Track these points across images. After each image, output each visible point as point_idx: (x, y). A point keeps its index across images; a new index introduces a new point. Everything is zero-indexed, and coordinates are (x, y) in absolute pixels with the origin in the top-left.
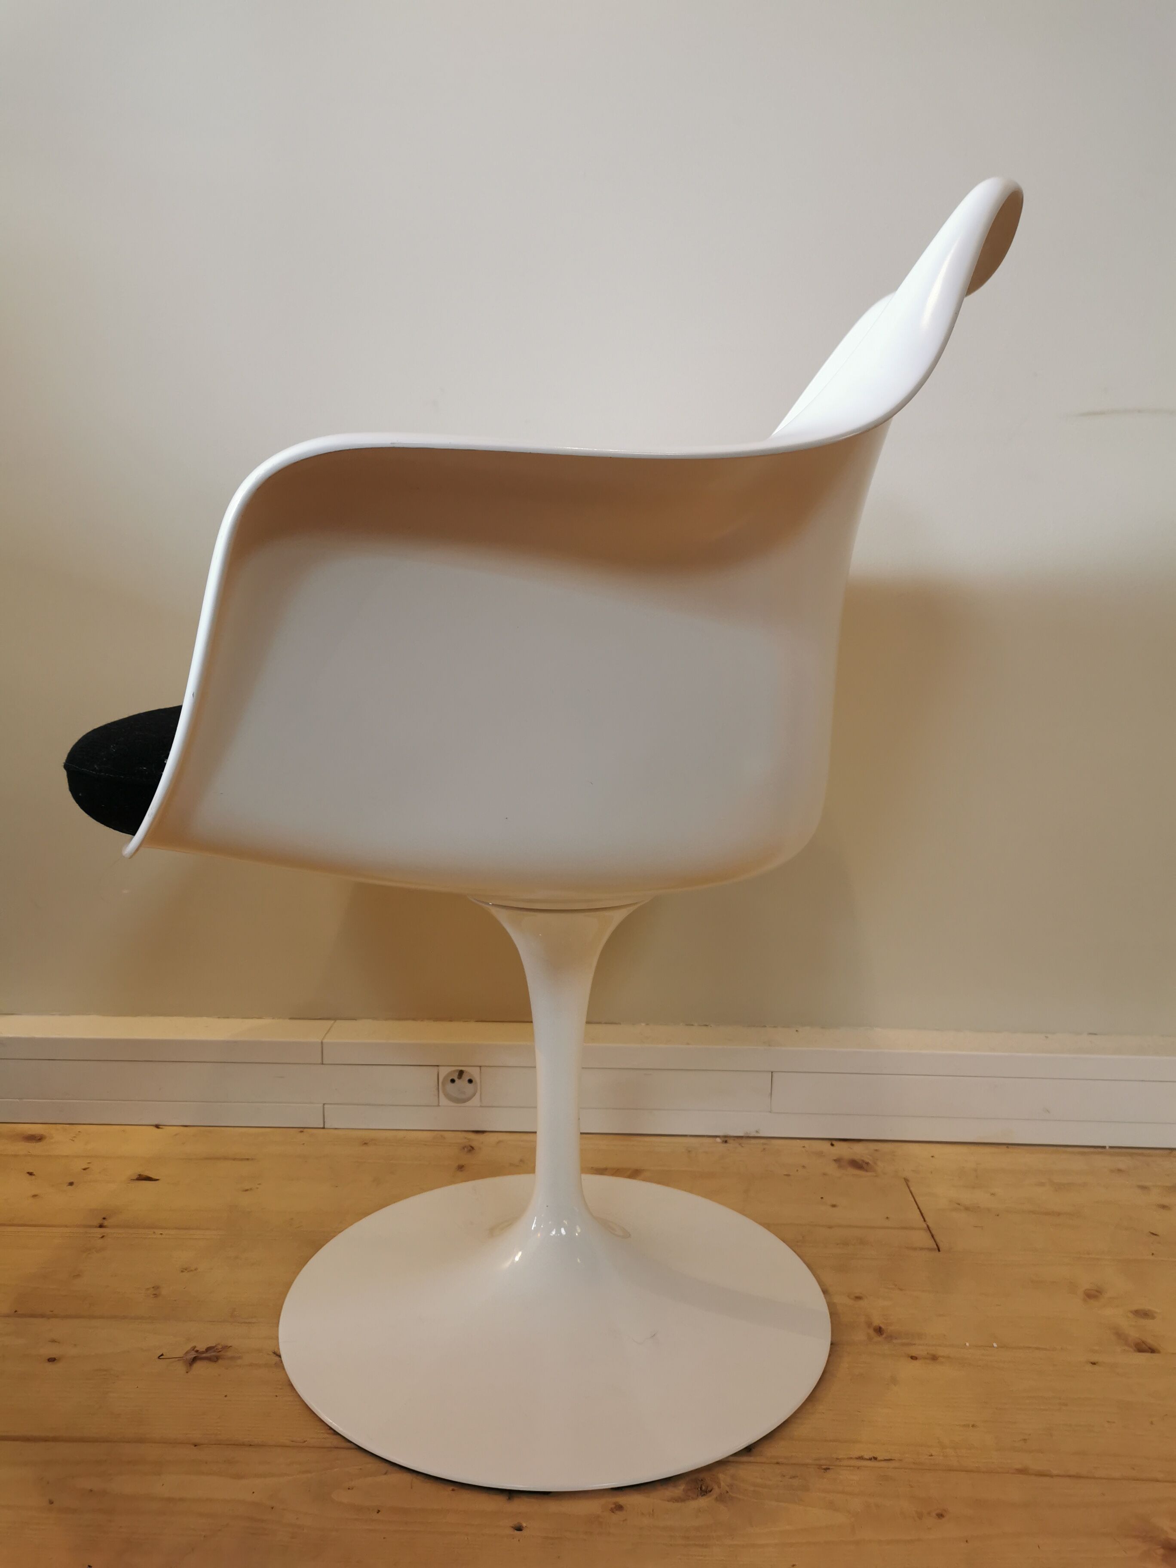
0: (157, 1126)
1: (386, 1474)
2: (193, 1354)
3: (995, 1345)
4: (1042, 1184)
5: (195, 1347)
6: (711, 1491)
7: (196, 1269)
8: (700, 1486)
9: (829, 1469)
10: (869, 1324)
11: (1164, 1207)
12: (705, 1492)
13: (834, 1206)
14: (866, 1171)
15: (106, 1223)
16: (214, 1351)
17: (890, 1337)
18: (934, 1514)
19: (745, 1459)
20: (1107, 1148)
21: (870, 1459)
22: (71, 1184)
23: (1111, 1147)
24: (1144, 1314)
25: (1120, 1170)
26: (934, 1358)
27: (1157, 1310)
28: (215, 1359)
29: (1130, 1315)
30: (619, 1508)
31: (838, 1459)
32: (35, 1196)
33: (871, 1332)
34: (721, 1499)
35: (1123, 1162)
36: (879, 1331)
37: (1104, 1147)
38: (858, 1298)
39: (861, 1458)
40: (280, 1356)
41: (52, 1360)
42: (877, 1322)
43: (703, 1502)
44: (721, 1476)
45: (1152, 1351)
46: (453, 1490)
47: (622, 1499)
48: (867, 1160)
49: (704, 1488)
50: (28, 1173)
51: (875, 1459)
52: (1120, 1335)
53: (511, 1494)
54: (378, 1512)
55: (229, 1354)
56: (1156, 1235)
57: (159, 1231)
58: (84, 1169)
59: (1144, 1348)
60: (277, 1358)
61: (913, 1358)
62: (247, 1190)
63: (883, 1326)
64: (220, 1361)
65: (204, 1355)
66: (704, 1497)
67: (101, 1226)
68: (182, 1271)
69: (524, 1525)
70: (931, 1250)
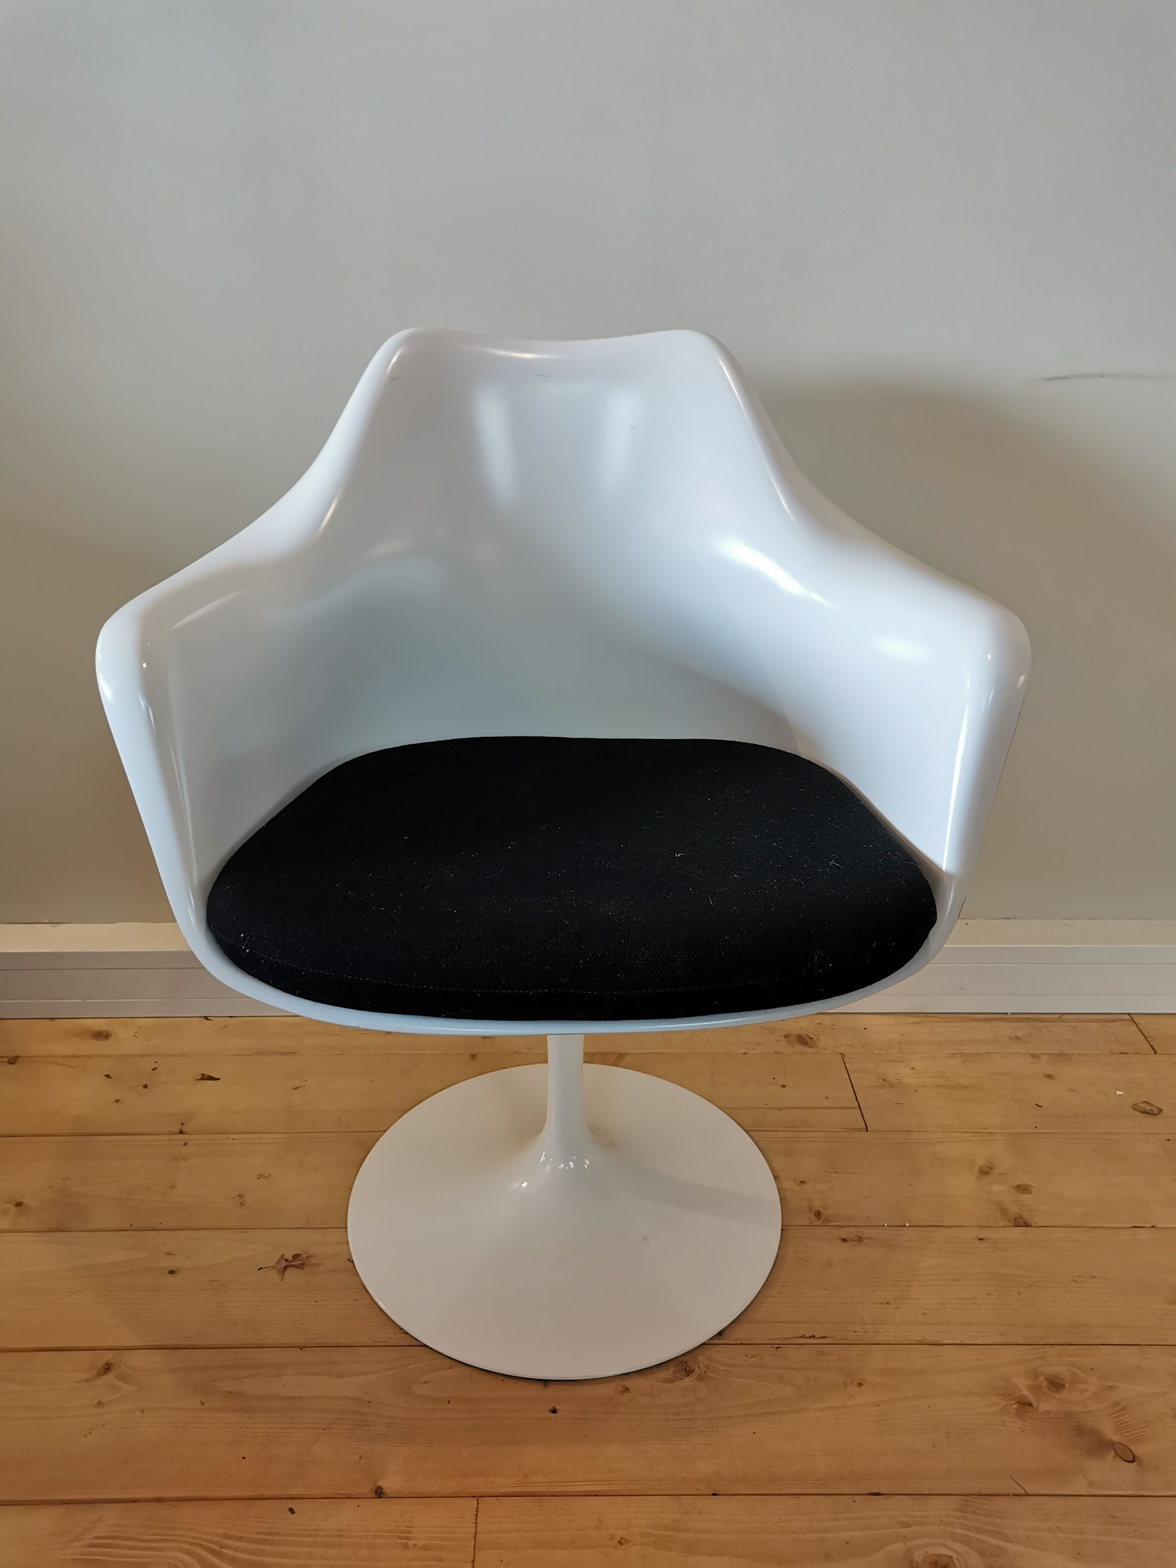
0: (206, 1018)
1: (450, 1368)
2: (284, 1264)
3: (907, 1225)
4: (953, 1055)
5: (283, 1255)
6: (693, 1371)
7: (269, 1176)
8: (685, 1367)
9: (780, 1348)
10: (811, 1208)
11: (1049, 1077)
12: (689, 1372)
13: (784, 1086)
14: (811, 1047)
15: (185, 1129)
16: (300, 1260)
17: (826, 1223)
18: (856, 1383)
19: (717, 1341)
20: (1009, 1014)
21: (810, 1337)
22: (146, 1086)
23: (1012, 1014)
24: (1023, 1189)
25: (1017, 1038)
26: (860, 1239)
27: (1033, 1185)
28: (302, 1266)
29: (1013, 1190)
30: (627, 1390)
31: (786, 1338)
32: (117, 1101)
33: (813, 1216)
34: (701, 1378)
35: (1021, 1029)
36: (818, 1214)
37: (1007, 1013)
38: (803, 1182)
39: (803, 1337)
40: (353, 1262)
41: (172, 1272)
42: (817, 1206)
43: (688, 1381)
44: (700, 1358)
45: (1027, 1225)
46: (502, 1380)
47: (628, 1383)
48: (811, 1036)
49: (688, 1369)
50: (106, 1075)
51: (814, 1337)
52: (1003, 1211)
53: (546, 1382)
54: (449, 1402)
55: (313, 1261)
56: (1040, 1106)
57: (231, 1136)
58: (154, 1069)
59: (1021, 1223)
60: (351, 1264)
61: (844, 1240)
62: (297, 1088)
63: (822, 1211)
64: (306, 1268)
65: (293, 1263)
66: (688, 1377)
67: (181, 1132)
68: (259, 1178)
69: (558, 1408)
70: (860, 1130)
